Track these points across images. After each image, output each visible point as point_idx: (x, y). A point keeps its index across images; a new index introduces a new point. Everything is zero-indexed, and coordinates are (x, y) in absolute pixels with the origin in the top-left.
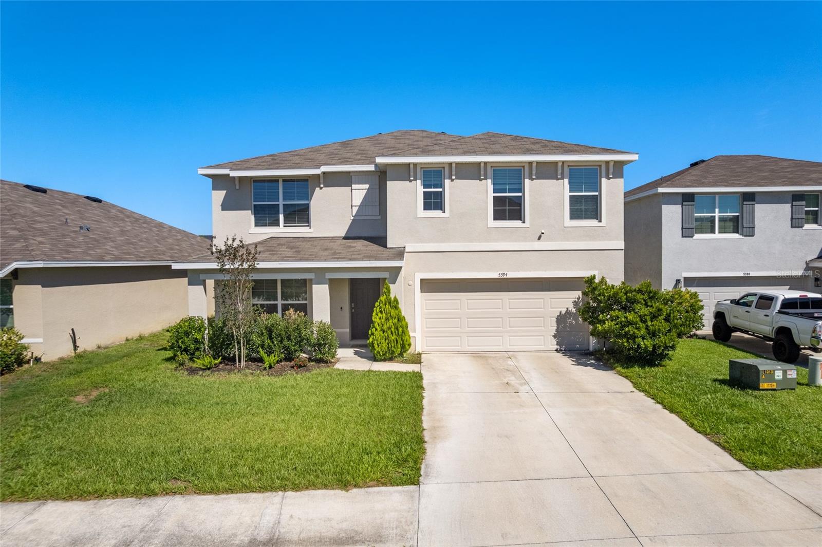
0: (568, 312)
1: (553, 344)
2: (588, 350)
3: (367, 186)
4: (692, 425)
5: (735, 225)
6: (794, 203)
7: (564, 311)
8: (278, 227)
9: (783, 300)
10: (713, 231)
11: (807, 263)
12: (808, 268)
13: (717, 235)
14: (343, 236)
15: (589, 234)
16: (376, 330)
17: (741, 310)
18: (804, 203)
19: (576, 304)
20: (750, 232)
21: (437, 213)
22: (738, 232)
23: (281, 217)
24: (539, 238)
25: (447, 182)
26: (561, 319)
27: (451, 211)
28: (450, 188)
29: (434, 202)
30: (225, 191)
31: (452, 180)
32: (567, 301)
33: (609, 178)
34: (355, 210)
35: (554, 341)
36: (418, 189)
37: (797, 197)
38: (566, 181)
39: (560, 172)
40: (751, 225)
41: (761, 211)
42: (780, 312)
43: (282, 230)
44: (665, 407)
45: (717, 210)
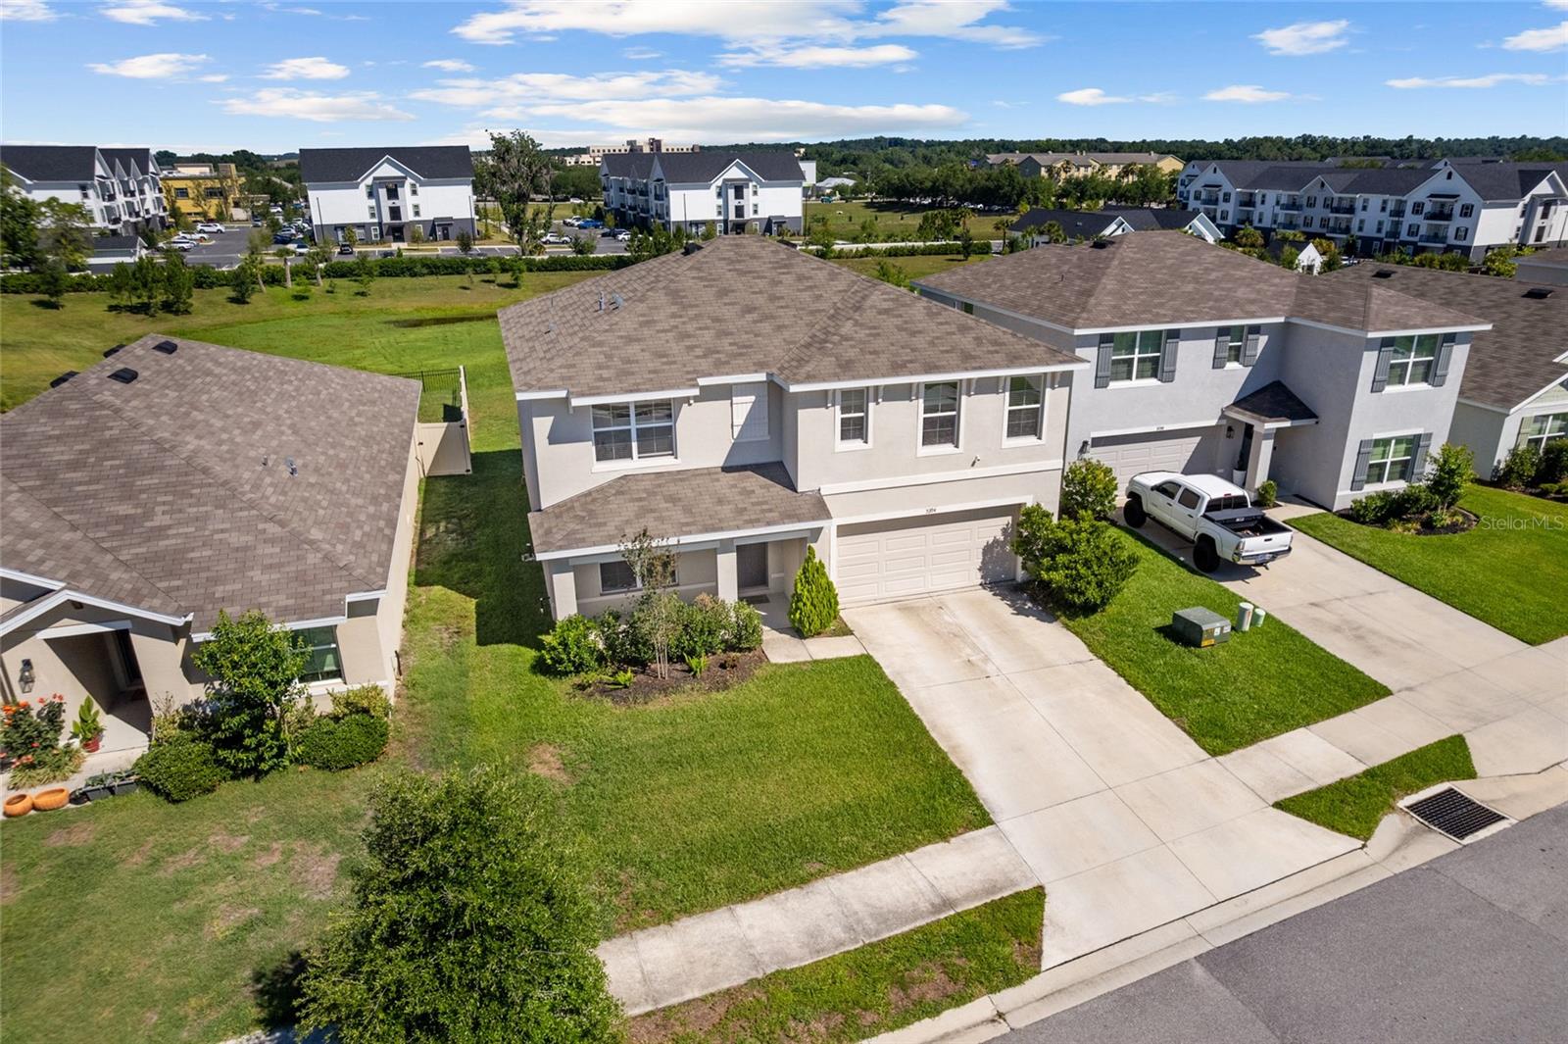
0: (996, 541)
1: (977, 578)
2: (1014, 580)
3: (753, 398)
4: (1158, 707)
5: (1155, 368)
6: (1220, 339)
7: (991, 540)
8: (629, 460)
9: (1209, 502)
10: (1129, 378)
11: (1223, 411)
12: (1223, 417)
13: (1135, 383)
14: (721, 464)
15: (1028, 455)
16: (805, 604)
17: (1162, 499)
18: (1229, 338)
19: (1004, 531)
20: (1168, 377)
21: (856, 444)
22: (1156, 377)
23: (635, 445)
24: (973, 465)
25: (872, 405)
26: (988, 550)
27: (875, 441)
28: (875, 411)
29: (854, 429)
30: (552, 418)
31: (878, 403)
32: (993, 529)
33: (1053, 388)
34: (737, 430)
35: (979, 574)
36: (835, 414)
37: (1223, 331)
38: (1007, 394)
39: (1001, 386)
40: (1172, 368)
41: (1185, 348)
42: (1204, 516)
43: (637, 464)
44: (1129, 682)
45: (1137, 350)
